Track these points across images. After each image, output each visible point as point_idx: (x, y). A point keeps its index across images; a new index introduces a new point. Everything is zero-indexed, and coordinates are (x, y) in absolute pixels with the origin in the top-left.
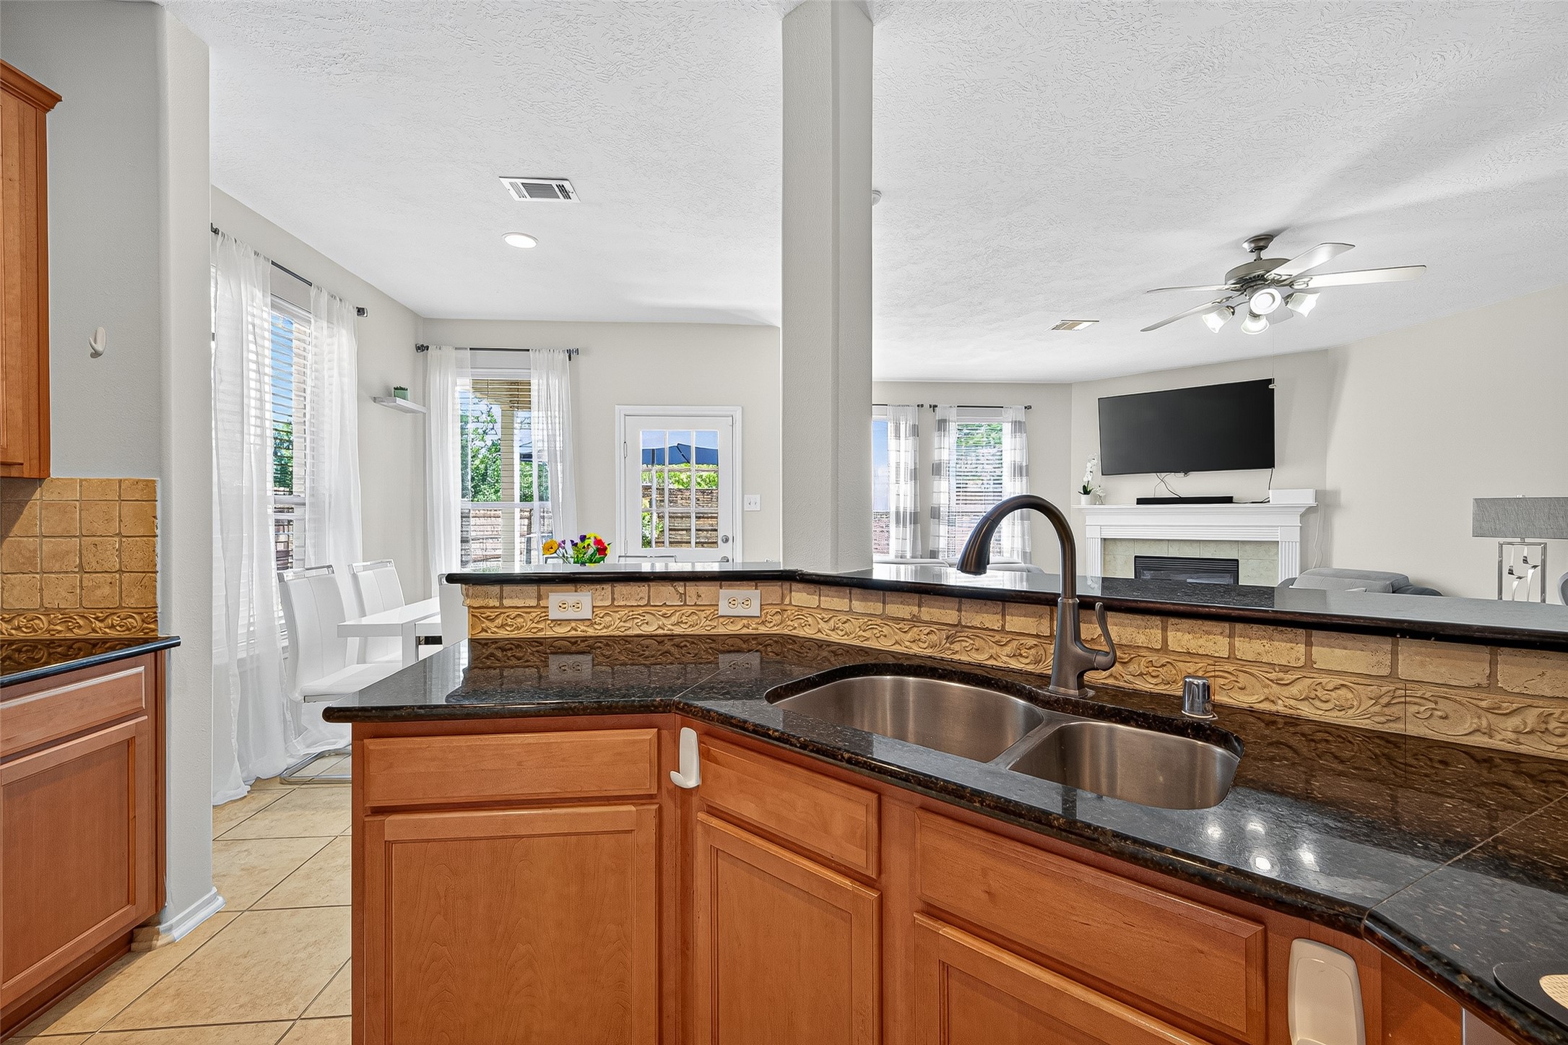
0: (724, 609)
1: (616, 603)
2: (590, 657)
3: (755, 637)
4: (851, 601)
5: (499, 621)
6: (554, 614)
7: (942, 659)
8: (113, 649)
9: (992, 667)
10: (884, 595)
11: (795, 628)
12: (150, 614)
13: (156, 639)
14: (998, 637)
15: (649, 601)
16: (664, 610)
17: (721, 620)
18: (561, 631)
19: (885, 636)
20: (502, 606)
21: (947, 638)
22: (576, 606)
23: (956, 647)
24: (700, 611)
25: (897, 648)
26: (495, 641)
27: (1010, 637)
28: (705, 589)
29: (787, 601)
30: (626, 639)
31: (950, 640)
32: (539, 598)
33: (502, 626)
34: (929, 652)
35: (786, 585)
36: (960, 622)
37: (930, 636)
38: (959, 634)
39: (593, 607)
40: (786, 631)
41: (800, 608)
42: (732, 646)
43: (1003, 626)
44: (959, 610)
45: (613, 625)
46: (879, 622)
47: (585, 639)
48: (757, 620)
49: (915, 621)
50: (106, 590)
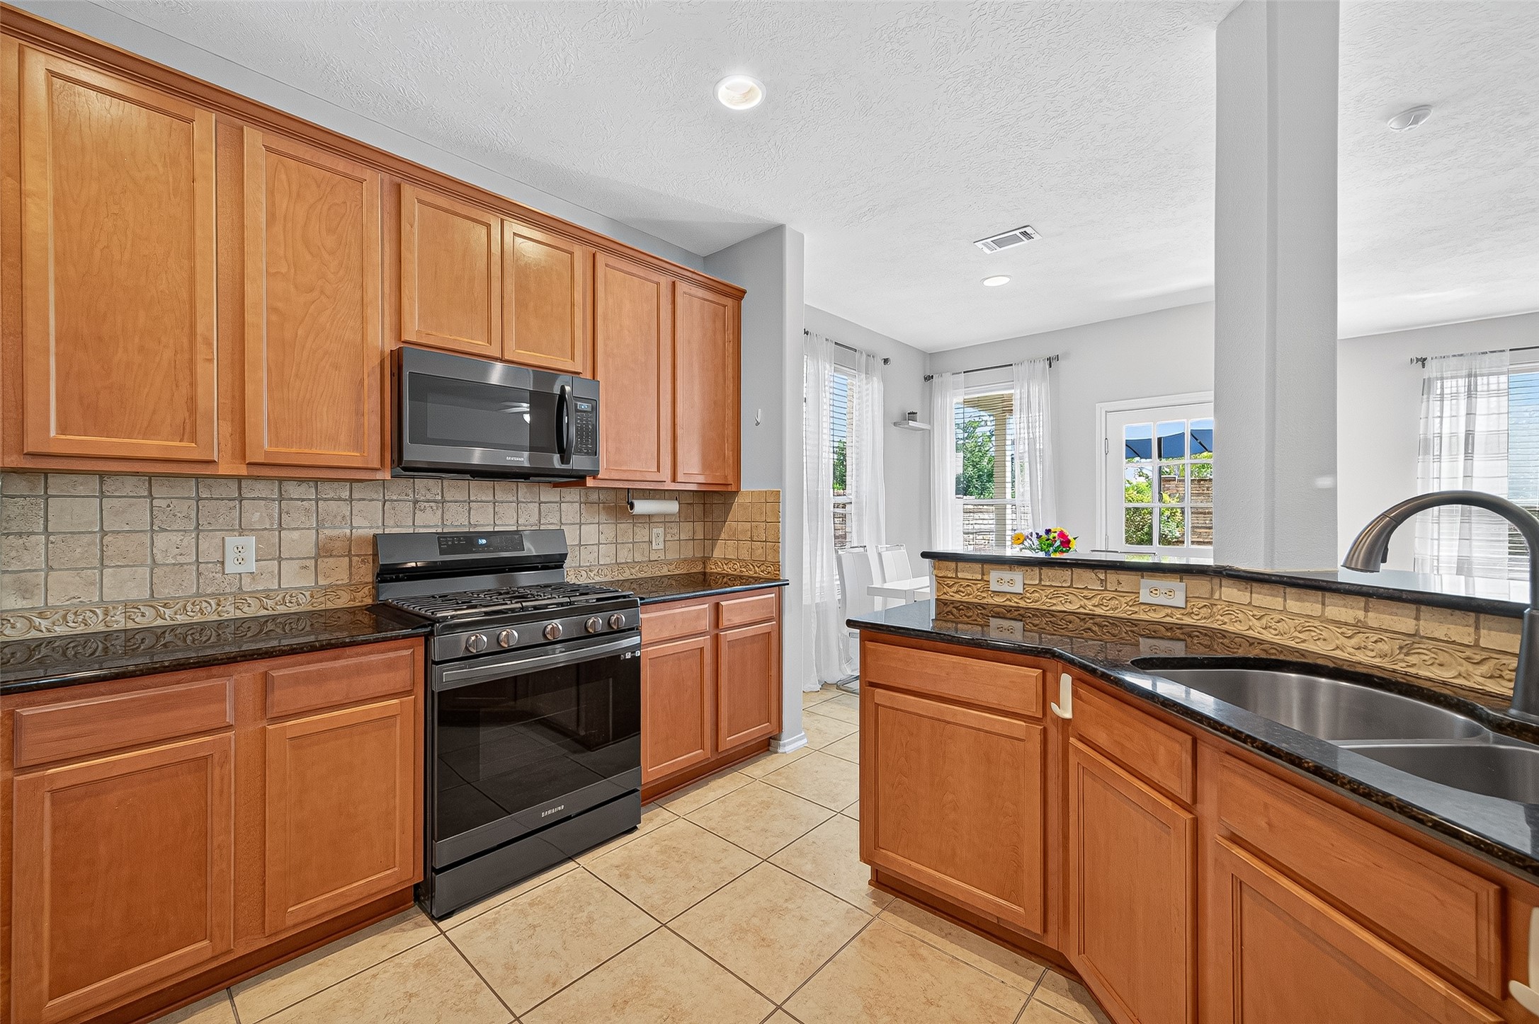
0: (1145, 597)
1: (1043, 583)
2: (1020, 624)
3: (1181, 627)
4: (1285, 600)
5: (954, 589)
6: (994, 586)
7: (1394, 671)
8: (763, 583)
9: (1461, 687)
10: (1323, 597)
11: (1225, 623)
12: (777, 565)
13: (779, 580)
14: (1468, 653)
15: (1072, 584)
16: (1086, 593)
17: (1143, 607)
18: (999, 600)
19: (1324, 640)
20: (957, 577)
21: (1401, 648)
22: (1011, 582)
23: (1412, 659)
24: (1121, 596)
25: (1338, 654)
26: (953, 602)
27: (1485, 654)
28: (1127, 579)
29: (1217, 596)
30: (1051, 613)
31: (1405, 651)
32: (983, 574)
33: (957, 592)
34: (1377, 662)
35: (1216, 581)
36: (1417, 631)
37: (1380, 645)
38: (1417, 646)
39: (1024, 584)
40: (1215, 626)
41: (1230, 603)
42: (1154, 632)
43: (1477, 641)
44: (1417, 618)
45: (1042, 600)
46: (1317, 623)
47: (1018, 609)
48: (1183, 611)
49: (1360, 627)
50: (760, 551)
